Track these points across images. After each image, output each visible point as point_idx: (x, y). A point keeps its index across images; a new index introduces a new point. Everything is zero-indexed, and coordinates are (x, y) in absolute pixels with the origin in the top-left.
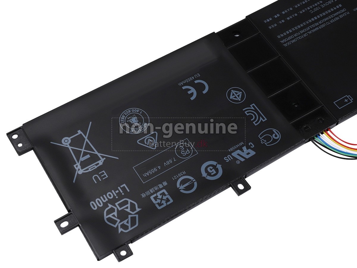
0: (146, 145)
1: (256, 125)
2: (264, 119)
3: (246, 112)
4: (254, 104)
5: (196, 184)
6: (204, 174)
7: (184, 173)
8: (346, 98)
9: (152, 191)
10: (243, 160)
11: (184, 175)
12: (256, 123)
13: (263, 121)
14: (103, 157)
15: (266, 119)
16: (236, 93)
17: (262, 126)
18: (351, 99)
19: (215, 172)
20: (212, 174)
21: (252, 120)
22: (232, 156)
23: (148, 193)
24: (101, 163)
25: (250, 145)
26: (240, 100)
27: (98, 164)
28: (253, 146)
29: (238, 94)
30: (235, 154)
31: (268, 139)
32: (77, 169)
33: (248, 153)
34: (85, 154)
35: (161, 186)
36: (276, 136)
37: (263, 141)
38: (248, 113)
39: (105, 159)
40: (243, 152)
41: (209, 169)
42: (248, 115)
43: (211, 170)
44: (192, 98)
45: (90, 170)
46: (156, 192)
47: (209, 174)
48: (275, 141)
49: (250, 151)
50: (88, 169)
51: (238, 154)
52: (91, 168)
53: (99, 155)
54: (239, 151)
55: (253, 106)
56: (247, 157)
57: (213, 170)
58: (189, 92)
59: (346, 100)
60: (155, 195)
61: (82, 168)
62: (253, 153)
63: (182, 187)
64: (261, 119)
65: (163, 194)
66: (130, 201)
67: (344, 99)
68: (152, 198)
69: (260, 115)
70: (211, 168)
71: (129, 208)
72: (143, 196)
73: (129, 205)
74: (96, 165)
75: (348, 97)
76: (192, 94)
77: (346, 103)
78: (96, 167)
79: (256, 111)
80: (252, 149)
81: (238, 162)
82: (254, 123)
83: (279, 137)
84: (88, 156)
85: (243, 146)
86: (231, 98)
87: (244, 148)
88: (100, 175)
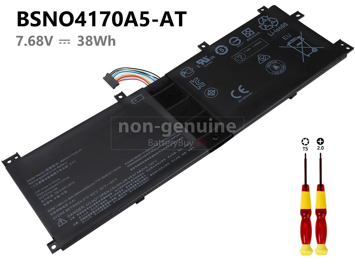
0: (264, 56)
1: (197, 78)
2: (192, 82)
3: (204, 84)
4: (199, 89)
5: (230, 42)
6: (226, 48)
7: (238, 47)
8: (135, 102)
9: (255, 36)
10: (203, 58)
11: (238, 45)
12: (197, 79)
13: (192, 81)
14: (289, 46)
15: (190, 82)
16: (211, 94)
17: (192, 78)
18: (132, 102)
19: (220, 49)
20: (221, 48)
21: (199, 80)
22: (210, 59)
23: (257, 34)
24: (289, 43)
25: (200, 67)
26: (208, 90)
27: (290, 42)
28: (197, 66)
29: (210, 93)
30: (209, 60)
31: (188, 71)
32: (302, 38)
33: (201, 62)
34: (300, 45)
35: (250, 38)
36: (183, 73)
37: (191, 69)
38: (202, 84)
39: (287, 45)
40: (203, 62)
41: (224, 50)
42: (202, 83)
43: (222, 50)
44: (241, 86)
45: (294, 39)
46: (252, 36)
47: (223, 48)
48: (184, 71)
49: (200, 63)
50: (295, 39)
51: (206, 60)
52: (293, 40)
53: (292, 47)
54: (206, 62)
55: (199, 88)
56: (201, 60)
57: (221, 50)
58: (244, 89)
59: (136, 100)
60: (252, 34)
61: (299, 39)
62: (198, 62)
63: (238, 40)
64: (193, 82)
65: (248, 35)
66: (266, 29)
67: (137, 101)
68: (254, 33)
69: (195, 84)
70: (222, 51)
71: (265, 27)
72: (259, 33)
73: (266, 28)
74: (291, 42)
75: (134, 103)
76: (241, 89)
77: (136, 99)
78: (291, 41)
79: (197, 86)
80: (199, 64)
81: (206, 56)
82: (198, 79)
83: (182, 73)
84: (298, 45)
85: (204, 65)
86: (215, 90)
87: (203, 64)
88: (287, 37)
